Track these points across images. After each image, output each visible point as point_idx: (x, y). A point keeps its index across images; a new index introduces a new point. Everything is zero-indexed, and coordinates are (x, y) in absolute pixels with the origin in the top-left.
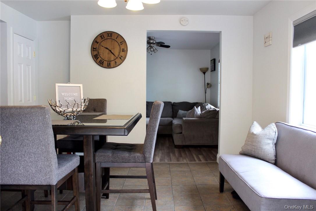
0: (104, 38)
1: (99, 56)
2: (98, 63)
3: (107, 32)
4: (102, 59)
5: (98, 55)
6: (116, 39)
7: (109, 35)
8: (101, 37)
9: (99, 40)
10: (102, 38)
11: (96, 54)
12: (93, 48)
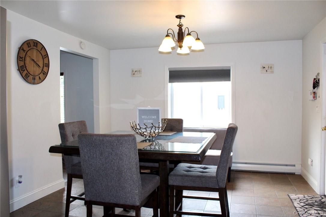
0: (31, 47)
1: (25, 69)
2: (24, 76)
3: (34, 40)
4: (28, 73)
5: (25, 67)
6: (41, 50)
7: (35, 44)
8: (28, 44)
9: (26, 48)
10: (29, 47)
11: (22, 65)
12: (20, 57)
